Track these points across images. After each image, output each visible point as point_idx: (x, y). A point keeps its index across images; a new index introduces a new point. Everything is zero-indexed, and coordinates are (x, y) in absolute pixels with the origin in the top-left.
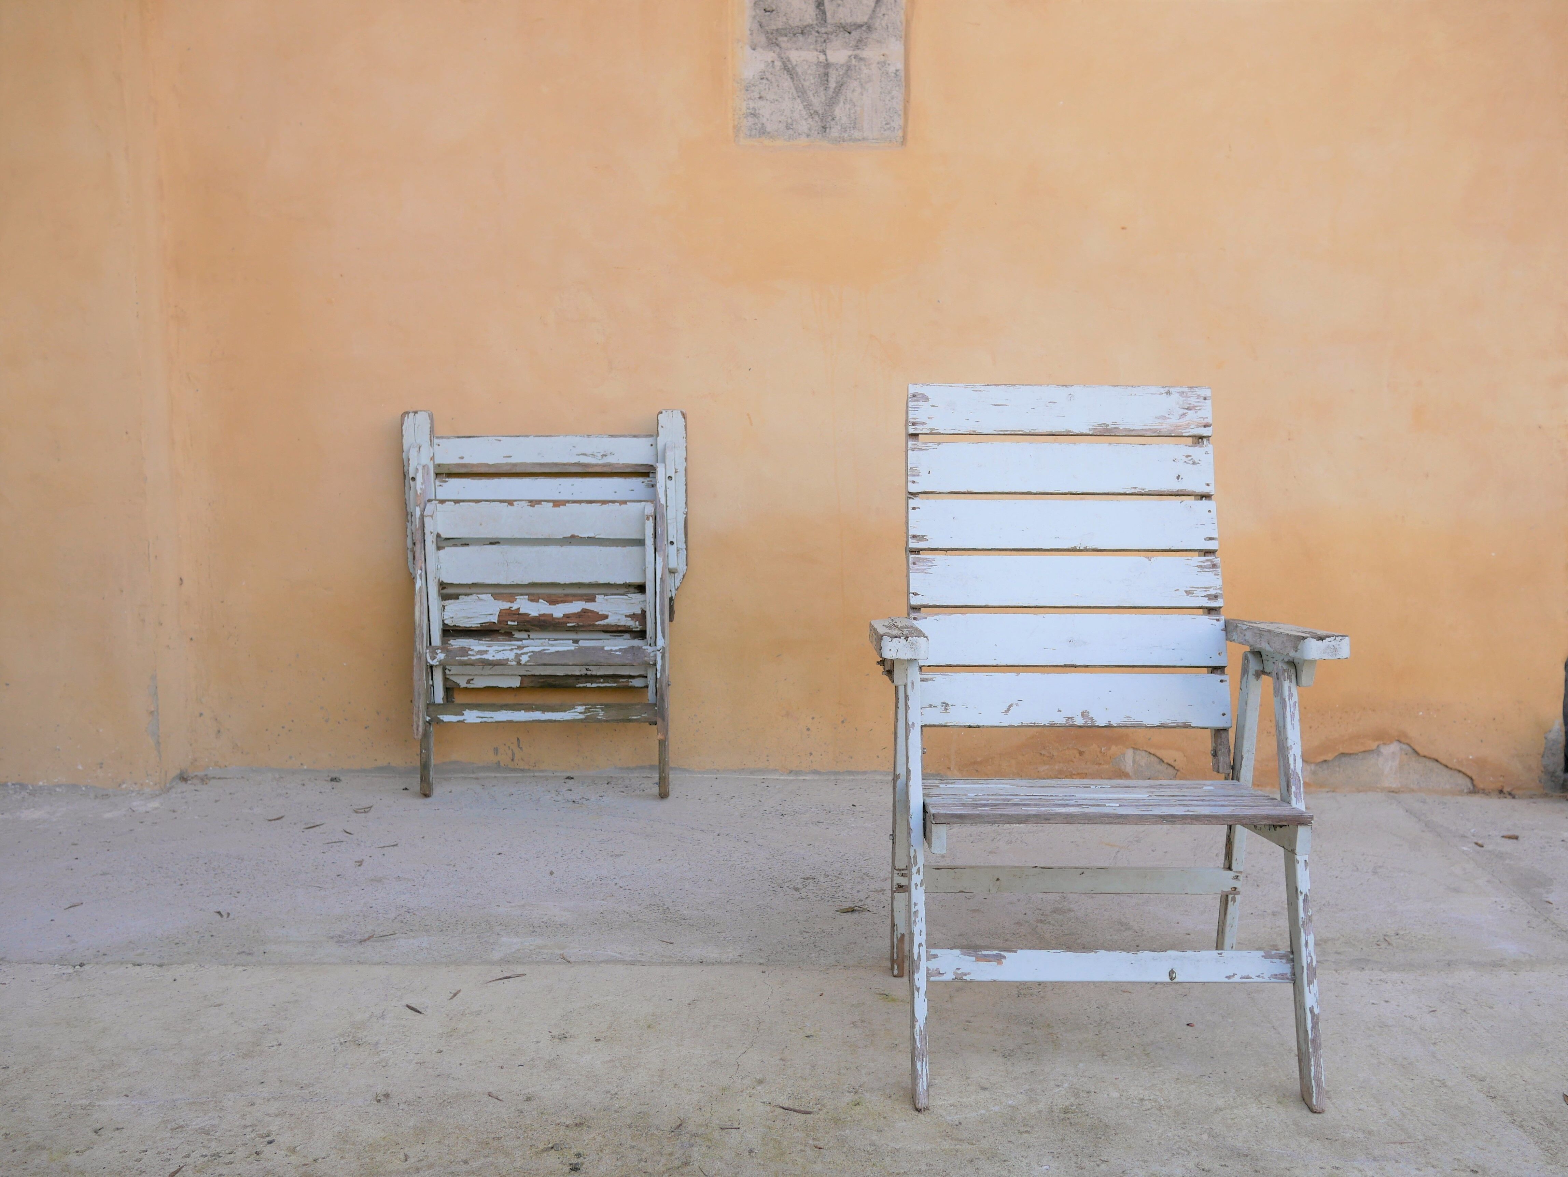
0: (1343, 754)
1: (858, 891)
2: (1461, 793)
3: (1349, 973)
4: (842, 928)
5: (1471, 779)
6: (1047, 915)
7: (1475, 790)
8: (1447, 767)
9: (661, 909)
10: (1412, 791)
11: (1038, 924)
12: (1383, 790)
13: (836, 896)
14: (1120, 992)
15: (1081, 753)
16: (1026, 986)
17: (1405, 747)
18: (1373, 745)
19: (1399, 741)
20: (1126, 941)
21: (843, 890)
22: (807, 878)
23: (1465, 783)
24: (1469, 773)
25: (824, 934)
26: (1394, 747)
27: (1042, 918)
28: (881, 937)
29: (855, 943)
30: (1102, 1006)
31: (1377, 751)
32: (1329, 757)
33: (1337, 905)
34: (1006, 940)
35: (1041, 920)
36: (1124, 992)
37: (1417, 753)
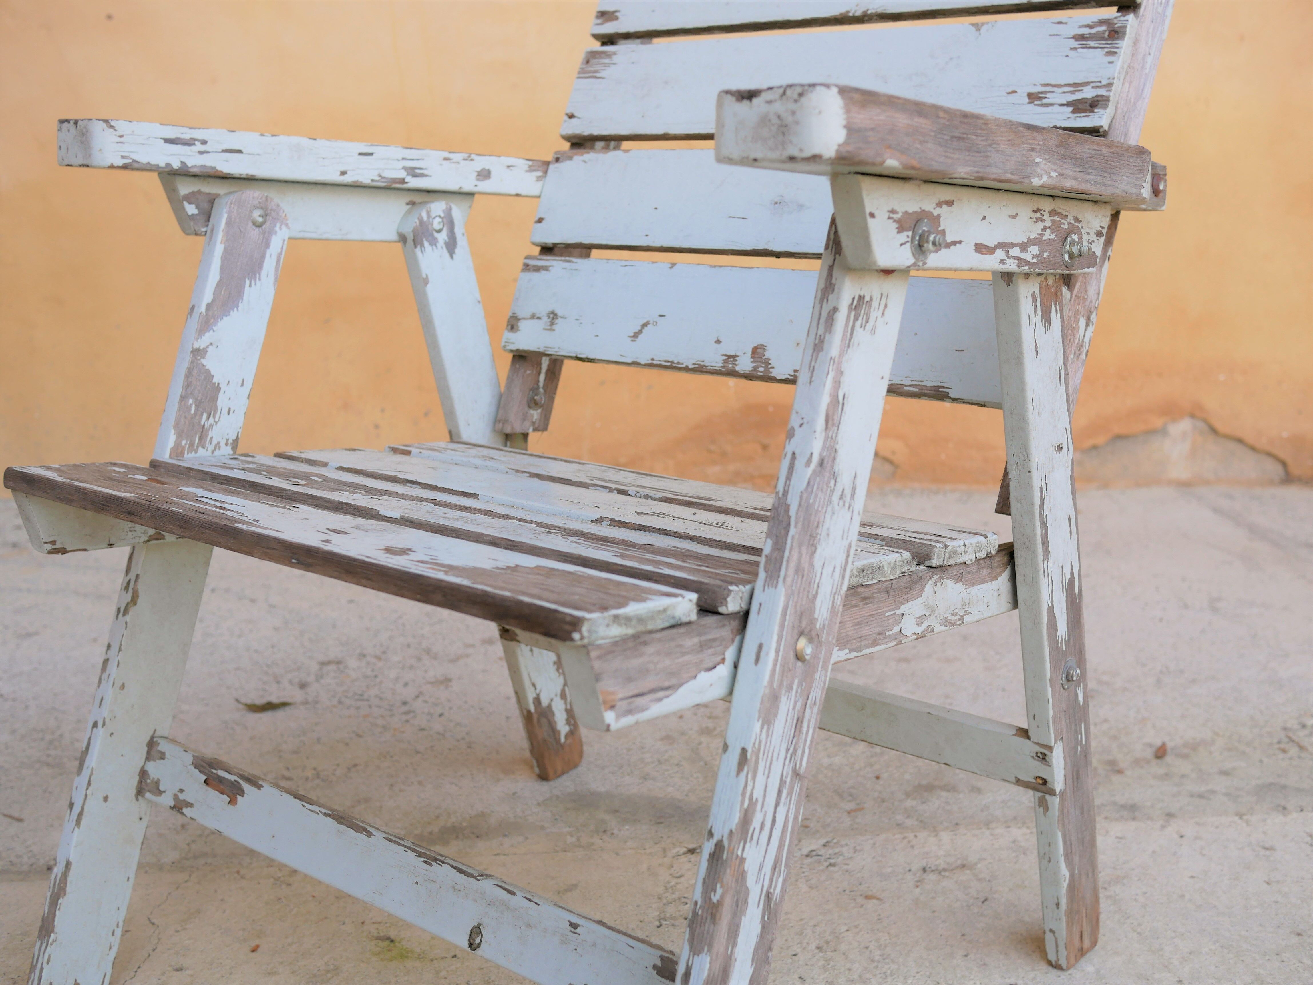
0: (1119, 437)
1: (406, 685)
2: (1271, 483)
3: (1264, 820)
4: (355, 765)
5: (1284, 464)
6: (716, 718)
7: (1288, 479)
8: (1253, 448)
9: (48, 737)
10: (1207, 482)
11: (704, 739)
12: (1170, 482)
13: (366, 696)
14: (860, 900)
15: (765, 447)
16: (677, 895)
17: (1200, 424)
18: (1158, 422)
19: (1193, 416)
20: (856, 767)
21: (381, 682)
22: (329, 663)
23: (1275, 469)
24: (1282, 455)
25: (317, 781)
26: (1185, 425)
27: (710, 724)
28: (420, 783)
29: (367, 800)
30: (827, 943)
31: (1163, 432)
32: (1100, 440)
33: (1182, 672)
34: (645, 778)
35: (707, 728)
36: (867, 897)
37: (1214, 431)
